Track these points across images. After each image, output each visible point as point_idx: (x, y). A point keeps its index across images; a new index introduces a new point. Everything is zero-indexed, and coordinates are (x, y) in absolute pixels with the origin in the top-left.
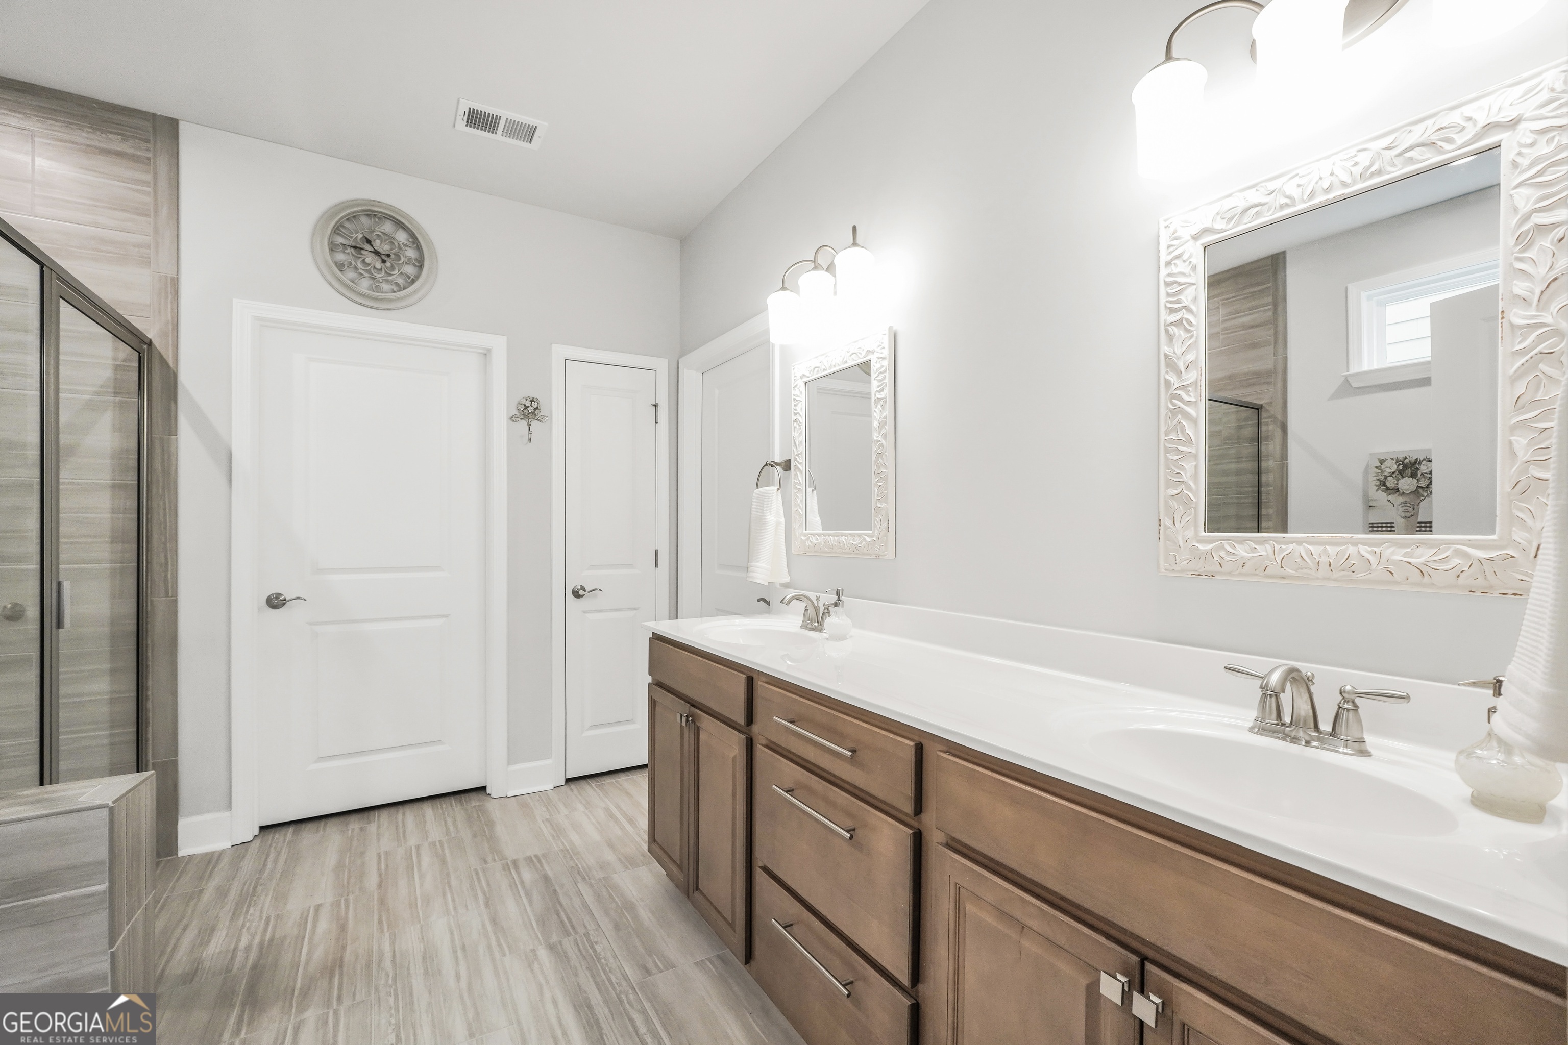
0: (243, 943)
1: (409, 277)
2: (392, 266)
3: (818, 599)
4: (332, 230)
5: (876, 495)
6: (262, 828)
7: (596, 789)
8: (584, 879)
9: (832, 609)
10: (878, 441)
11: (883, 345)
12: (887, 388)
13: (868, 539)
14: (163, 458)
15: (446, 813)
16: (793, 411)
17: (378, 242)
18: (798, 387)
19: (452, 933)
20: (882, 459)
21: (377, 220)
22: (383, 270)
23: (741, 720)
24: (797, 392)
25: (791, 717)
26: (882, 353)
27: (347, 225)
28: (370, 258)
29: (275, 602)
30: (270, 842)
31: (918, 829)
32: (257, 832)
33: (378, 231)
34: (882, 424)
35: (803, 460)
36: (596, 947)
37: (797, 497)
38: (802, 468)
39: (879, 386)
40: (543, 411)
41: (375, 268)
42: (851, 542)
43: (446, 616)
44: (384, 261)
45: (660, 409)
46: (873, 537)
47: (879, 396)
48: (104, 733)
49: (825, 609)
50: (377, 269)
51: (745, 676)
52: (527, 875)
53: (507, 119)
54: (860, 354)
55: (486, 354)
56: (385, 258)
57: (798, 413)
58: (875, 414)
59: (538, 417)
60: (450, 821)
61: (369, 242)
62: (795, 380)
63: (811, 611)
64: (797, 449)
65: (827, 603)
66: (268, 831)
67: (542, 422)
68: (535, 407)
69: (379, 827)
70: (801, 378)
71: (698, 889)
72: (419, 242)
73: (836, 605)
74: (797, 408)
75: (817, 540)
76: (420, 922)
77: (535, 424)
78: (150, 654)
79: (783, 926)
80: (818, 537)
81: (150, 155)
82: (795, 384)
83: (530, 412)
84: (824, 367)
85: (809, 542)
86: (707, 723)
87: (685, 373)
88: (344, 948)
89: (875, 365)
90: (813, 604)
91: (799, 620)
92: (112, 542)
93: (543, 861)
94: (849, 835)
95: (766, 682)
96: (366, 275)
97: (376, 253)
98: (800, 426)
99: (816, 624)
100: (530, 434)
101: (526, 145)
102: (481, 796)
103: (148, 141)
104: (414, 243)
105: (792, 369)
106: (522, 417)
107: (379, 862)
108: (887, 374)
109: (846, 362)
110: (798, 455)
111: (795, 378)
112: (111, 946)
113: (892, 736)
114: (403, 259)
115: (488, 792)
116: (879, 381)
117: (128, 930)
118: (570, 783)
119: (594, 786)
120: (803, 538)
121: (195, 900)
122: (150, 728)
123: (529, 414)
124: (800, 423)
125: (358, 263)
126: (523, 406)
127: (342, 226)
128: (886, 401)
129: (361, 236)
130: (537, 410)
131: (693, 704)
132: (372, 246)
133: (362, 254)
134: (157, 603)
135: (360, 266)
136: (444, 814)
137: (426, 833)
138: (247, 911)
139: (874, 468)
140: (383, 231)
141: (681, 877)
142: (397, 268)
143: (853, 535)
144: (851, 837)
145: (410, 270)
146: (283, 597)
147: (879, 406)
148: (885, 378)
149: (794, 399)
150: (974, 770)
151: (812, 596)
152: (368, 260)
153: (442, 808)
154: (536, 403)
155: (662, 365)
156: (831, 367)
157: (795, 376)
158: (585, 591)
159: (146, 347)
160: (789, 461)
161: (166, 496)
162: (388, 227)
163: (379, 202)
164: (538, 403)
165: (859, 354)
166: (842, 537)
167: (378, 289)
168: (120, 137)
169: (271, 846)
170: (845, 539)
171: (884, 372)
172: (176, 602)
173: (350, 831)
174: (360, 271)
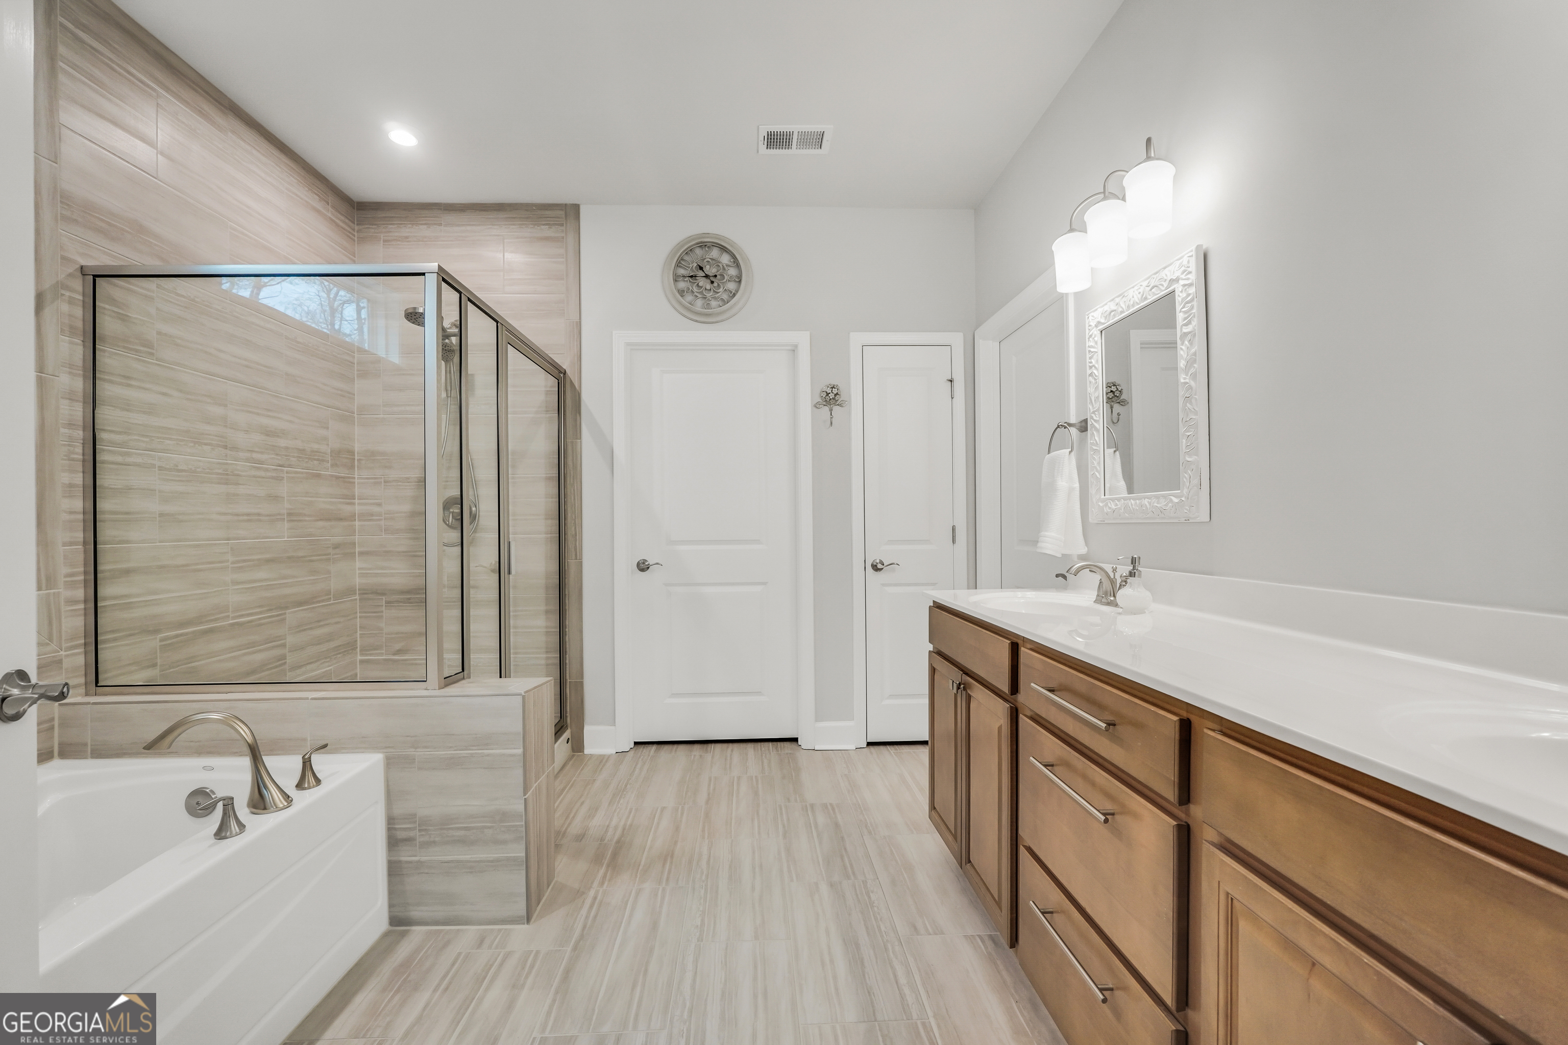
0: (614, 823)
1: (731, 292)
2: (718, 285)
3: (1114, 570)
4: (676, 264)
5: (1184, 448)
6: (636, 743)
7: (894, 756)
8: (870, 833)
9: (1130, 580)
10: (1186, 383)
11: (1190, 269)
12: (1195, 319)
13: (1176, 500)
14: (573, 457)
15: (764, 755)
16: (1088, 364)
17: (708, 267)
18: (1093, 337)
19: (754, 852)
20: (1191, 403)
21: (707, 249)
22: (712, 289)
23: (1005, 688)
24: (1092, 344)
25: (1051, 685)
26: (1188, 279)
27: (686, 258)
28: (703, 282)
29: (643, 567)
30: (639, 754)
31: (1186, 822)
32: (632, 745)
33: (708, 258)
34: (1190, 363)
35: (1100, 418)
36: (871, 894)
37: (1094, 459)
38: (1099, 426)
39: (1185, 319)
40: (843, 397)
41: (706, 289)
42: (1156, 504)
43: (764, 584)
44: (712, 282)
45: (955, 383)
46: (1182, 497)
47: (1185, 330)
48: (542, 656)
49: (1122, 581)
50: (708, 290)
51: (1009, 642)
52: (821, 819)
53: (799, 132)
54: (1162, 285)
55: (794, 350)
56: (712, 279)
57: (1094, 366)
58: (1182, 352)
59: (838, 402)
60: (766, 762)
61: (701, 268)
62: (1089, 329)
63: (1107, 585)
64: (1093, 406)
65: (1124, 574)
66: (640, 746)
67: (842, 407)
68: (835, 393)
69: (713, 757)
70: (1096, 326)
71: (970, 862)
72: (738, 261)
73: (1132, 574)
74: (1093, 361)
75: (1116, 505)
76: (731, 838)
77: (836, 409)
78: (567, 601)
79: (1042, 910)
80: (1117, 502)
81: (563, 235)
82: (1090, 334)
83: (831, 398)
84: (1120, 309)
85: (1107, 508)
86: (979, 694)
87: (981, 345)
88: (676, 843)
89: (1181, 294)
90: (1109, 577)
91: (1093, 595)
92: (546, 519)
93: (837, 811)
94: (1103, 818)
95: (1031, 649)
96: (699, 296)
97: (707, 276)
98: (1095, 379)
99: (1112, 598)
100: (831, 418)
101: (818, 151)
102: (793, 745)
103: (562, 225)
104: (734, 262)
105: (1087, 317)
106: (824, 403)
107: (709, 785)
108: (1195, 303)
109: (1146, 298)
110: (1094, 412)
111: (1090, 328)
112: (524, 795)
113: (1153, 708)
114: (726, 277)
115: (799, 743)
116: (1185, 312)
117: (536, 787)
118: (870, 747)
119: (892, 753)
120: (1101, 504)
121: (590, 786)
122: (568, 655)
123: (830, 399)
124: (1096, 376)
125: (694, 288)
126: (825, 393)
127: (682, 259)
128: (1195, 335)
129: (696, 264)
130: (837, 396)
131: (966, 672)
132: (703, 271)
133: (697, 280)
134: (571, 563)
135: (695, 289)
136: (762, 756)
137: (747, 768)
138: (619, 802)
139: (1181, 416)
140: (711, 257)
141: (956, 847)
142: (722, 286)
143: (1157, 497)
144: (1106, 821)
145: (731, 286)
146: (648, 563)
147: (1186, 342)
148: (1192, 308)
149: (1090, 351)
150: (1249, 754)
151: (1108, 568)
152: (700, 284)
153: (761, 749)
154: (836, 389)
155: (957, 340)
156: (1128, 307)
157: (1090, 326)
158: (883, 565)
159: (562, 375)
160: (1086, 421)
161: (575, 485)
162: (715, 253)
163: (708, 234)
164: (838, 389)
165: (1160, 287)
166: (1145, 499)
167: (708, 306)
168: (547, 226)
169: (640, 758)
170: (1148, 502)
171: (1192, 300)
172: (581, 563)
173: (693, 756)
174: (696, 294)
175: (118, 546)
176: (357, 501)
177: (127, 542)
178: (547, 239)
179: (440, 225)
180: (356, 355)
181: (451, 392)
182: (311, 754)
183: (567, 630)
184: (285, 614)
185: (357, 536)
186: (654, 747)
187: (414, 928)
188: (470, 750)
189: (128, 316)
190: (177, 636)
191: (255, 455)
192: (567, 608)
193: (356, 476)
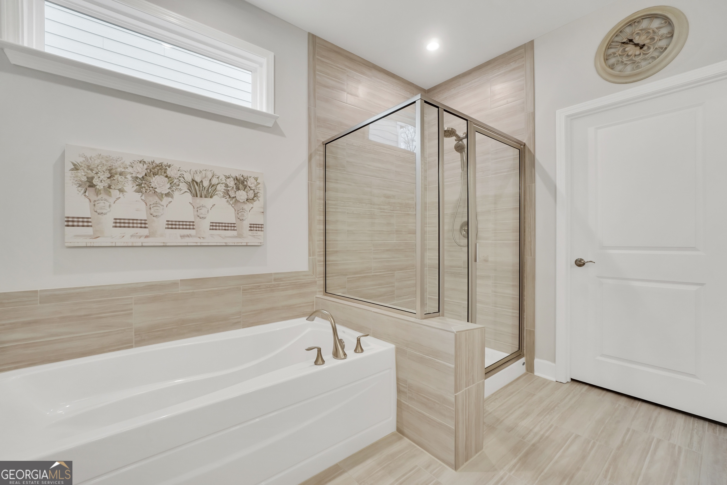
1: (662, 48)
2: (648, 48)
4: (606, 48)
6: (572, 380)
14: (530, 194)
17: (637, 37)
21: (636, 23)
22: (641, 53)
27: (616, 39)
28: (632, 51)
29: (580, 263)
30: (572, 388)
32: (569, 380)
33: (638, 30)
41: (635, 55)
44: (642, 48)
50: (637, 55)
56: (643, 45)
61: (631, 41)
66: (575, 382)
72: (671, 20)
81: (524, 63)
96: (629, 62)
97: (637, 44)
104: (667, 23)
107: (626, 434)
112: (457, 393)
114: (657, 38)
121: (530, 397)
122: (525, 313)
127: (612, 42)
129: (626, 40)
132: (633, 42)
134: (528, 258)
135: (625, 59)
138: (546, 415)
140: (641, 28)
142: (652, 47)
145: (663, 43)
146: (583, 261)
152: (630, 53)
159: (522, 146)
167: (638, 67)
168: (514, 62)
169: (572, 391)
172: (535, 259)
173: (617, 405)
174: (625, 62)
175: (334, 242)
176: (427, 225)
177: (337, 241)
178: (514, 69)
179: (460, 85)
180: (427, 159)
181: (464, 168)
182: (360, 337)
183: (525, 298)
184: (394, 273)
185: (427, 241)
186: (587, 387)
187: (405, 438)
188: (429, 356)
189: (337, 157)
190: (353, 277)
191: (382, 207)
192: (525, 285)
193: (427, 214)
